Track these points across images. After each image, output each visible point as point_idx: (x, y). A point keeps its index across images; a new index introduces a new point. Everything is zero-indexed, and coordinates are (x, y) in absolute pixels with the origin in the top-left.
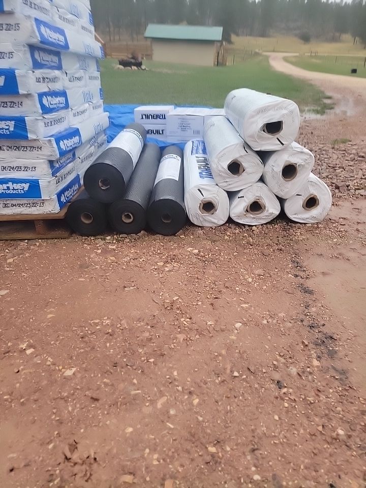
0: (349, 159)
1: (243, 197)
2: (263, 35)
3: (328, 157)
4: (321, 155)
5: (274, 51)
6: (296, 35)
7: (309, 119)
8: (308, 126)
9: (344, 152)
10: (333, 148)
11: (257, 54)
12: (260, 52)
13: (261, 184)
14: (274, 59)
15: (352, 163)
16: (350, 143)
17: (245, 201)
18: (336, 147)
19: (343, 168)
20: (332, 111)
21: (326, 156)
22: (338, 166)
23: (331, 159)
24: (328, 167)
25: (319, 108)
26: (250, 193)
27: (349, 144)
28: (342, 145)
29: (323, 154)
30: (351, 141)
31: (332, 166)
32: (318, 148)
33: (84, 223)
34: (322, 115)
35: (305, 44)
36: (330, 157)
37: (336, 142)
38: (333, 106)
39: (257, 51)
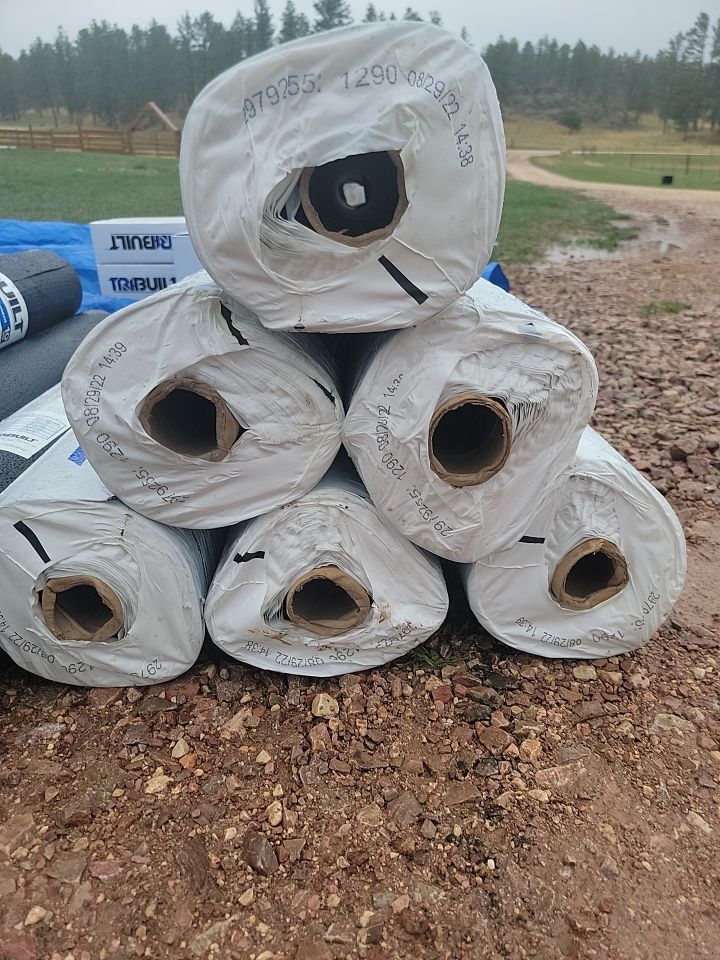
0: (696, 356)
1: (260, 555)
3: (635, 349)
4: (616, 346)
5: (511, 148)
6: (553, 118)
7: (581, 259)
8: (578, 274)
9: (678, 336)
10: (646, 325)
13: (337, 496)
14: (512, 161)
15: (705, 368)
16: (688, 312)
17: (271, 574)
18: (654, 322)
19: (683, 383)
20: (634, 243)
21: (628, 348)
22: (667, 376)
23: (645, 357)
24: (639, 381)
25: (603, 238)
26: (291, 539)
27: (686, 316)
28: (668, 318)
29: (619, 342)
30: (689, 308)
31: (651, 376)
32: (605, 325)
34: (610, 250)
35: (570, 134)
36: (642, 351)
37: (650, 310)
38: (634, 233)
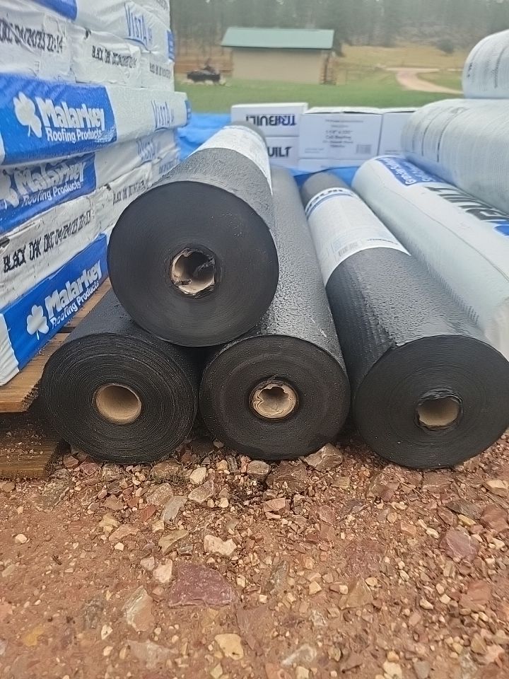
2: (387, 45)
5: (402, 66)
6: (433, 44)
11: (378, 70)
12: (383, 67)
14: (403, 76)
33: (107, 421)
35: (446, 56)
39: (379, 65)
